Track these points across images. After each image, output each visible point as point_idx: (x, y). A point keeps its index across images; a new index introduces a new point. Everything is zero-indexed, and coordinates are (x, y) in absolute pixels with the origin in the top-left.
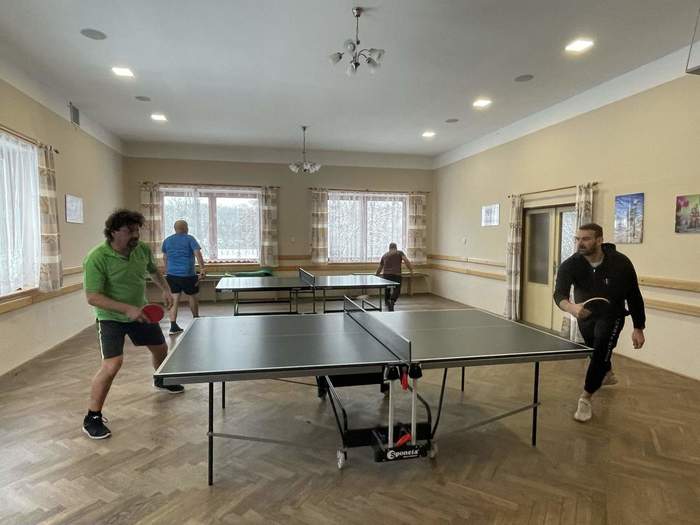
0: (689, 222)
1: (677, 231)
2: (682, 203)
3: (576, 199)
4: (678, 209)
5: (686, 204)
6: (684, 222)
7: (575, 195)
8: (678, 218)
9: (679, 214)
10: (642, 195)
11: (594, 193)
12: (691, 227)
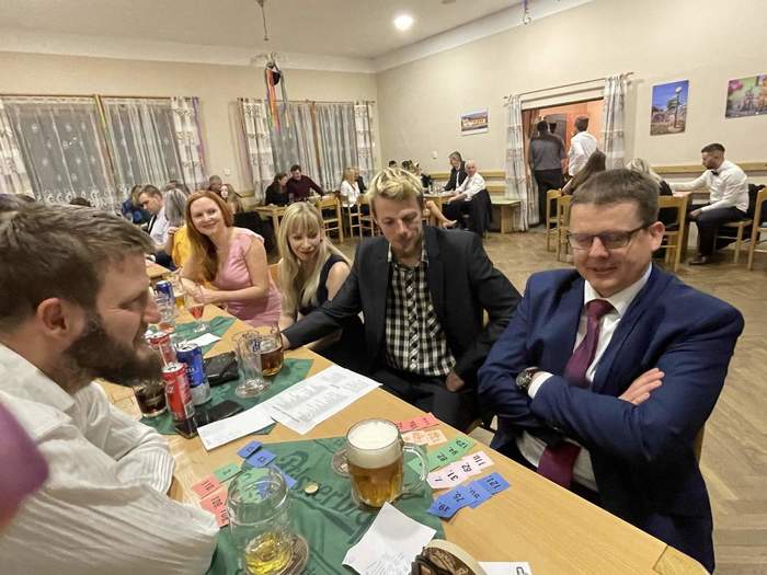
0: (742, 104)
1: (728, 115)
2: (734, 87)
3: (606, 92)
4: (730, 92)
5: (740, 87)
6: (735, 106)
7: (603, 88)
8: (729, 102)
9: (731, 98)
10: (685, 84)
11: (628, 83)
12: (744, 109)
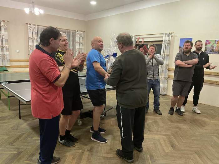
0: (210, 50)
2: (208, 43)
3: (164, 39)
4: (206, 44)
5: (209, 43)
6: (208, 50)
7: (163, 37)
9: (206, 47)
10: (192, 38)
11: (171, 36)
12: (211, 51)
